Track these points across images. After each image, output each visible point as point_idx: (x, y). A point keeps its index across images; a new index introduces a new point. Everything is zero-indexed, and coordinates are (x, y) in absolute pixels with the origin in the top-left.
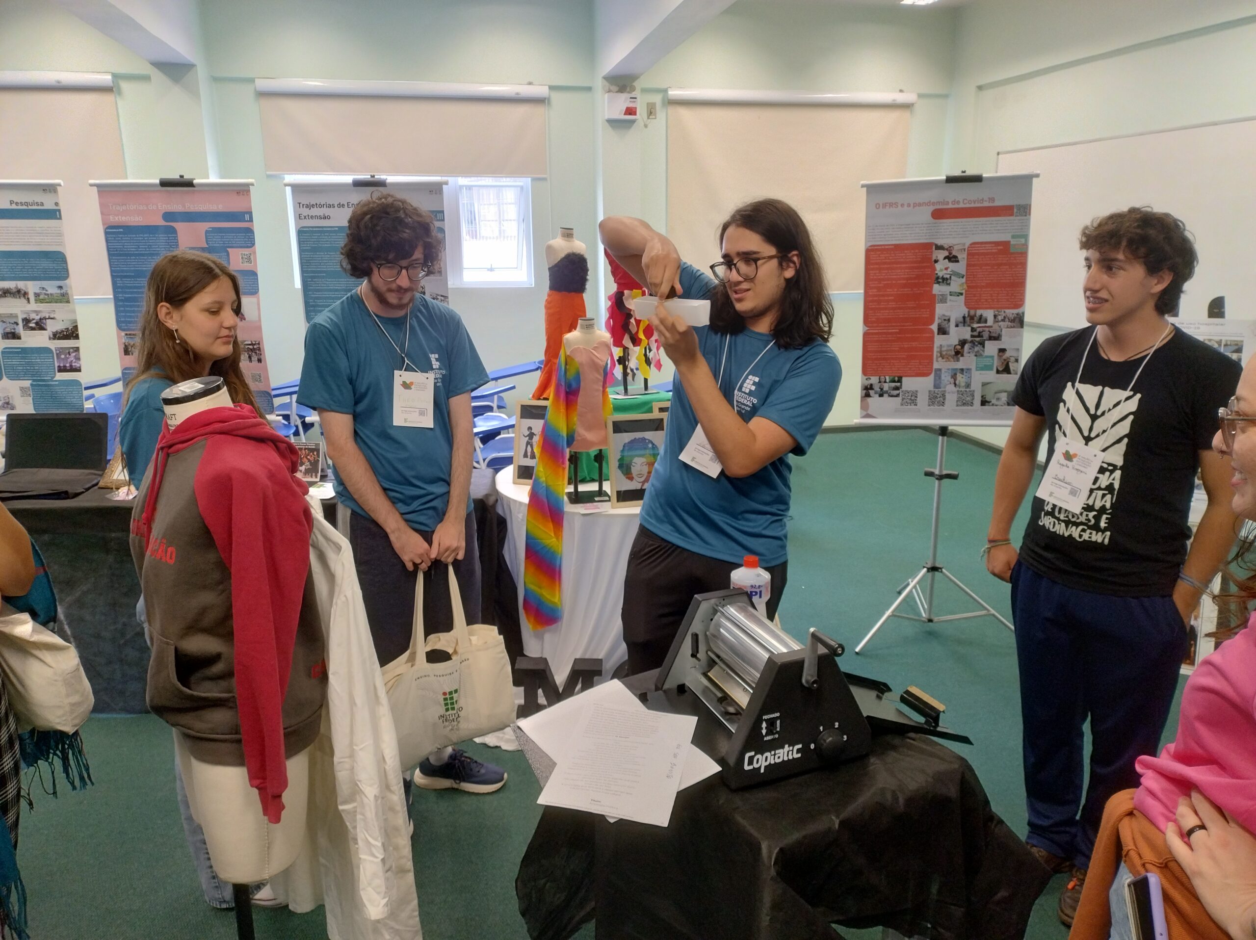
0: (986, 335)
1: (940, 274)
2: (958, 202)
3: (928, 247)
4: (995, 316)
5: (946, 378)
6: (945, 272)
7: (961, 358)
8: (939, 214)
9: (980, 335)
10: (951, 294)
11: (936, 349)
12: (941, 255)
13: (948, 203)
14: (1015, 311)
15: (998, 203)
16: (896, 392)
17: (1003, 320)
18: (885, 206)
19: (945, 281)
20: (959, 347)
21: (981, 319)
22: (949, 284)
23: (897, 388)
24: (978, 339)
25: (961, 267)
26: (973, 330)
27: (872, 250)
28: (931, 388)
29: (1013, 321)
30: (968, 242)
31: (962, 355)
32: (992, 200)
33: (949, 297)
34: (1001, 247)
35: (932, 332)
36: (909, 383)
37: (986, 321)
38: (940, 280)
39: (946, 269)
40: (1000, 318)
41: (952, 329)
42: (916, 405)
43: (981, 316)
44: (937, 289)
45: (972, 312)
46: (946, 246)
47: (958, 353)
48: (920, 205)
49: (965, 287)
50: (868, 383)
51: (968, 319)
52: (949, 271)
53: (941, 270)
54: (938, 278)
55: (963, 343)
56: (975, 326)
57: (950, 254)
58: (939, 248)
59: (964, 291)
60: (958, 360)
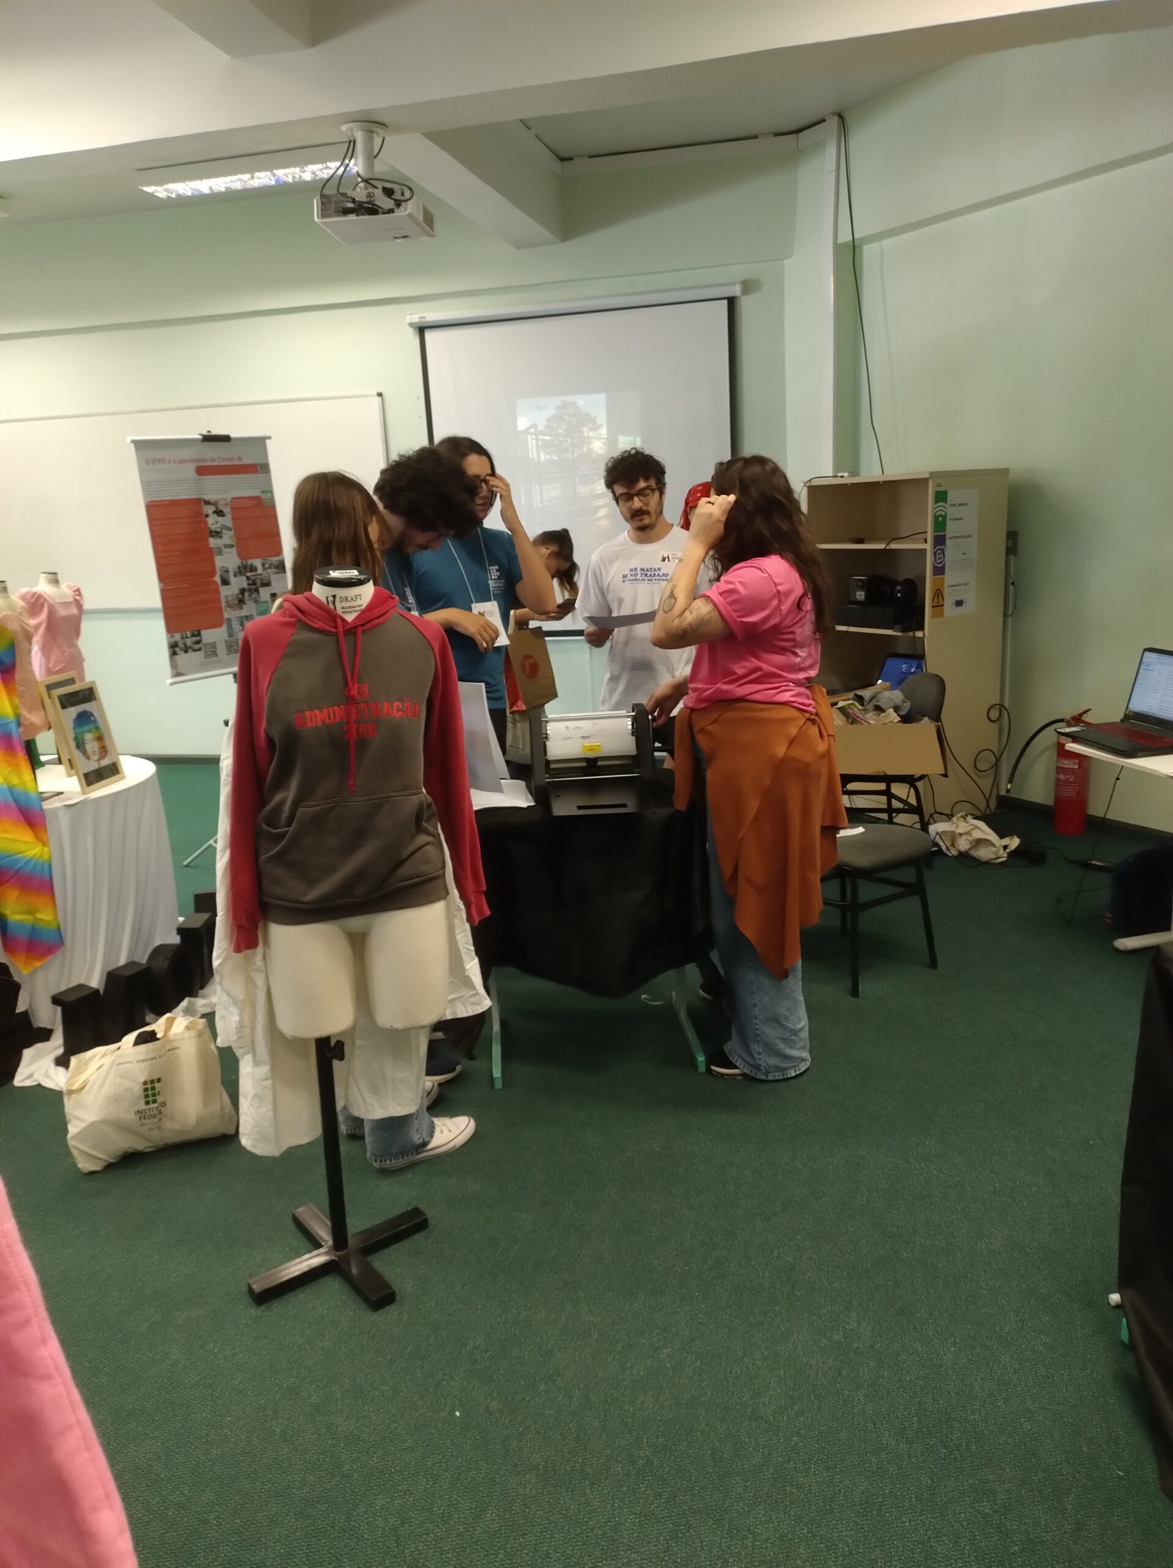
0: (258, 582)
1: (213, 528)
2: (214, 460)
3: (199, 502)
4: (263, 565)
5: (236, 626)
6: (216, 526)
7: (244, 606)
8: (202, 471)
9: (254, 583)
10: (226, 546)
11: (223, 600)
12: (210, 510)
13: (206, 461)
14: (277, 559)
15: (245, 461)
16: (197, 647)
17: (270, 568)
18: (154, 461)
19: (217, 534)
20: (240, 596)
21: (253, 569)
22: (221, 537)
23: (198, 642)
24: (253, 587)
25: (227, 521)
26: (248, 578)
27: (152, 506)
28: (226, 637)
29: (277, 567)
30: (230, 496)
31: (245, 603)
32: (240, 458)
33: (224, 550)
34: (255, 502)
35: (216, 583)
36: (208, 636)
37: (256, 570)
38: (214, 534)
39: (217, 522)
40: (267, 566)
41: (232, 579)
42: (217, 656)
43: (251, 565)
44: (213, 542)
45: (244, 562)
46: (212, 501)
47: (241, 602)
48: (185, 461)
49: (234, 539)
50: (173, 640)
51: (242, 569)
52: (219, 525)
53: (213, 524)
54: (211, 532)
55: (243, 591)
56: (249, 574)
57: (217, 508)
58: (208, 503)
59: (234, 544)
60: (242, 608)
